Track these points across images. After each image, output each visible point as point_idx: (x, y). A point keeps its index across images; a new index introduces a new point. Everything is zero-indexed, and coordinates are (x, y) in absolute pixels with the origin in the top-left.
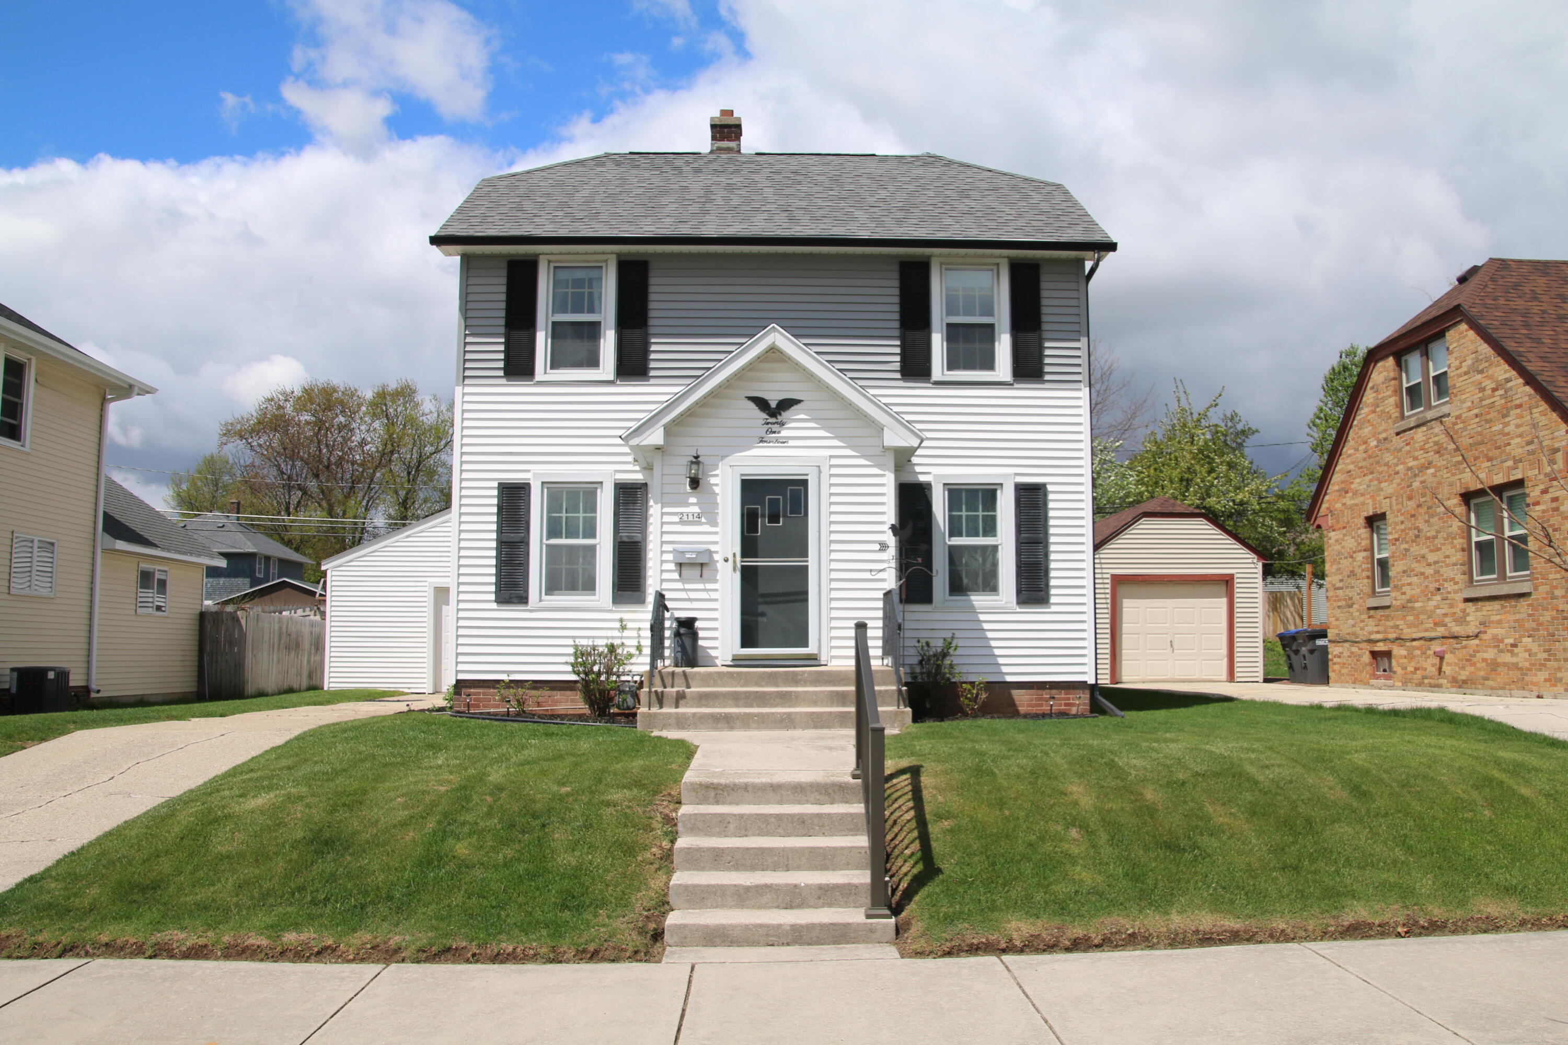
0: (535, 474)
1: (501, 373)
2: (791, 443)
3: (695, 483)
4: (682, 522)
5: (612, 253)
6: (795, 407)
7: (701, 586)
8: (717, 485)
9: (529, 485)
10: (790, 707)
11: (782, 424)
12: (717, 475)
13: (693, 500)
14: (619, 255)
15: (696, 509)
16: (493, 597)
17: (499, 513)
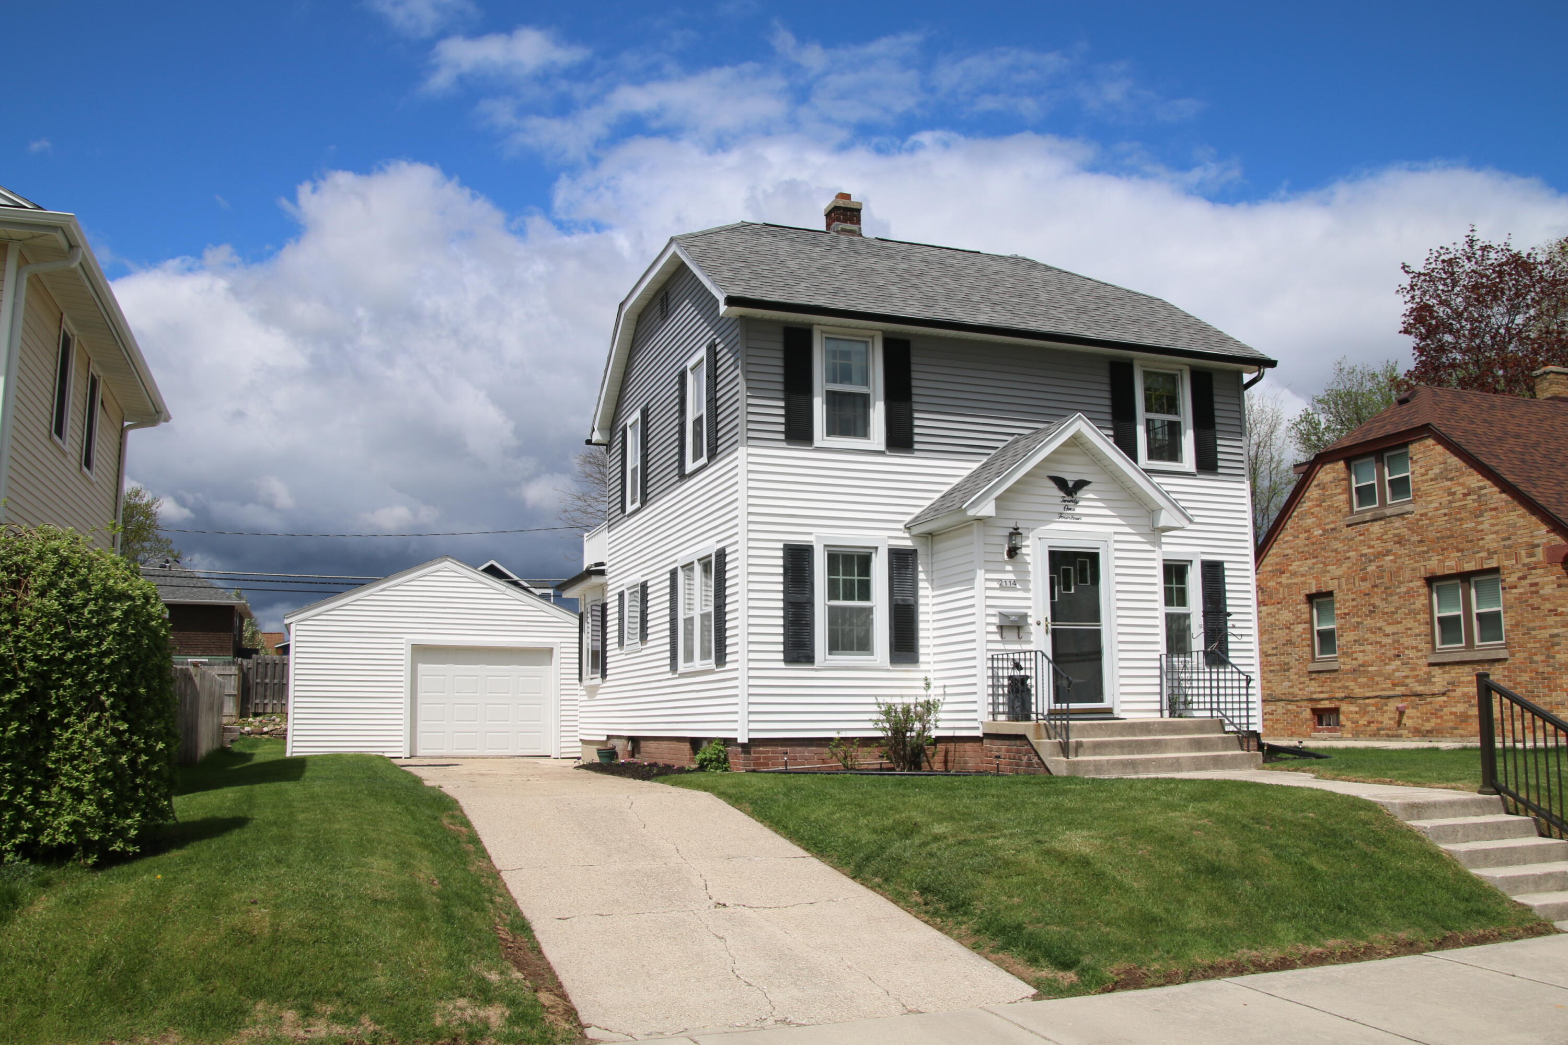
0: (817, 537)
1: (782, 437)
2: (1084, 519)
3: (1013, 552)
4: (1002, 588)
5: (879, 330)
6: (1085, 488)
7: (1017, 647)
8: (1028, 555)
9: (812, 547)
11: (1076, 502)
12: (1028, 546)
13: (1009, 568)
14: (884, 332)
15: (1011, 577)
16: (781, 656)
17: (785, 574)
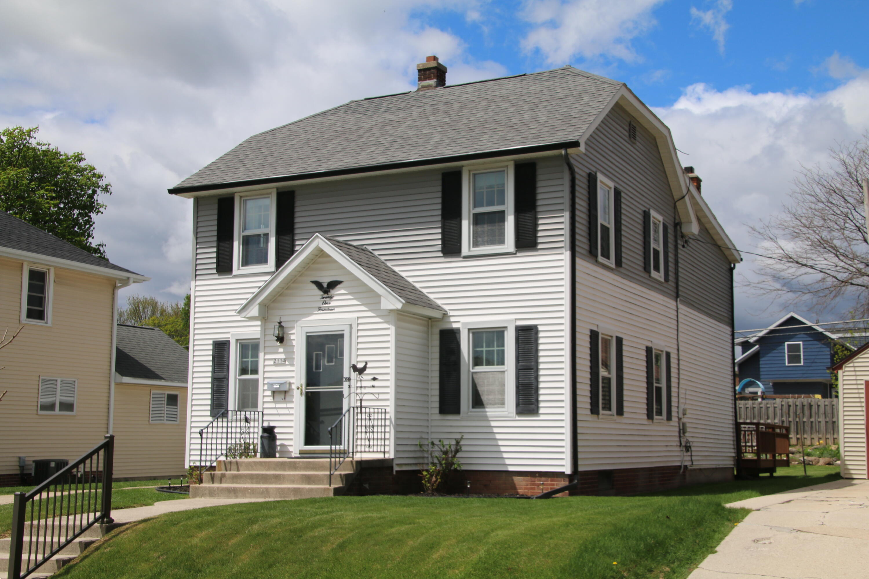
0: (232, 335)
1: (214, 271)
2: (337, 310)
3: (281, 339)
4: (275, 365)
5: (273, 188)
6: (339, 286)
7: (284, 405)
8: (294, 340)
9: (229, 341)
10: (280, 484)
11: (331, 297)
12: (294, 334)
13: (281, 350)
14: (278, 189)
15: (283, 356)
16: (209, 413)
17: (213, 360)
